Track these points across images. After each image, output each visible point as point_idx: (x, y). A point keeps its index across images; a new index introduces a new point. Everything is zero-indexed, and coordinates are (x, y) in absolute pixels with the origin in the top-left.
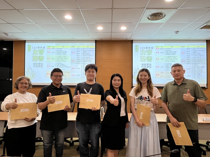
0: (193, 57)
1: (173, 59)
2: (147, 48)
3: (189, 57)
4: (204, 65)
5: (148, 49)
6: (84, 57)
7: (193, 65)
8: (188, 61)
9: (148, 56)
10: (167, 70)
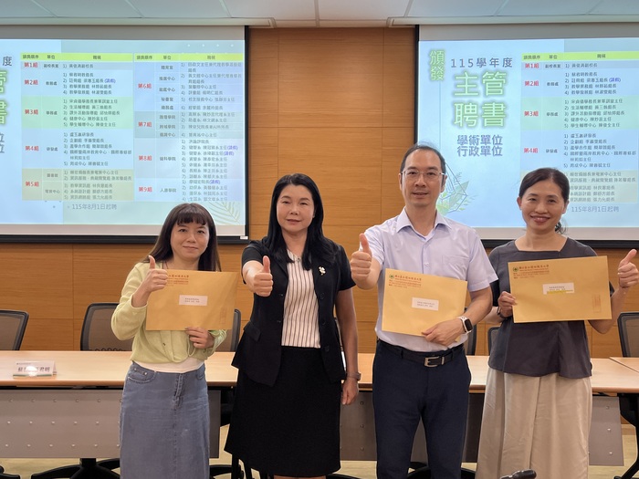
6: (197, 104)
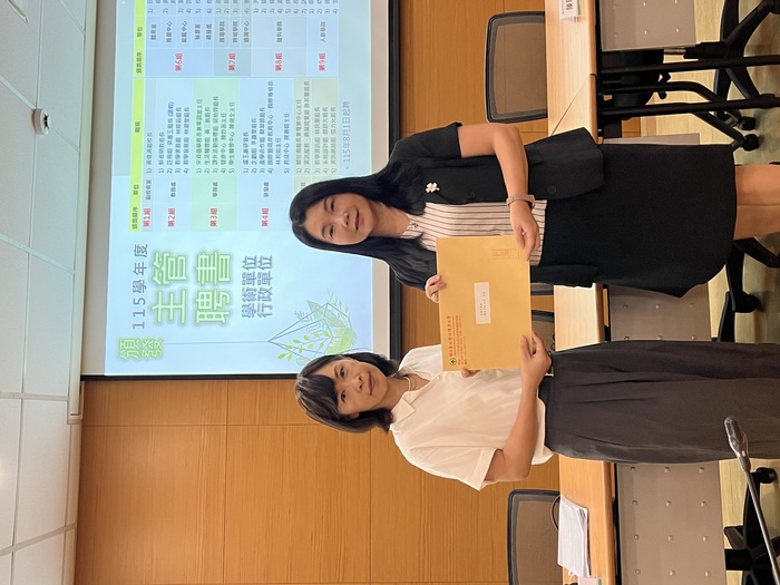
1: (219, 125)
2: (139, 287)
3: (203, 30)
7: (254, 6)
8: (229, 35)
10: (282, 159)
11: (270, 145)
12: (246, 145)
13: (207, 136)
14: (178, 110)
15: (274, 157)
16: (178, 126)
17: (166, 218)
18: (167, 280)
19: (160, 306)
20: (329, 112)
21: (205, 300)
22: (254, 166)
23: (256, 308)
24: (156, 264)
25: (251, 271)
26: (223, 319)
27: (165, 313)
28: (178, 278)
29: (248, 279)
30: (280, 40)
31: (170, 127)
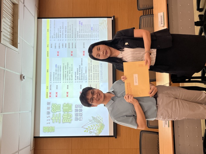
0: (64, 39)
1: (69, 70)
2: (48, 113)
3: (64, 45)
4: (78, 23)
5: (50, 110)
7: (77, 38)
9: (62, 110)
10: (85, 79)
11: (82, 75)
12: (76, 75)
13: (66, 73)
14: (58, 66)
15: (83, 78)
16: (58, 71)
17: (55, 95)
18: (55, 111)
19: (54, 118)
20: (97, 66)
21: (65, 116)
22: (78, 81)
23: (78, 118)
24: (53, 107)
25: (77, 108)
26: (70, 121)
27: (55, 120)
28: (58, 110)
29: (76, 110)
30: (84, 47)
31: (56, 71)
